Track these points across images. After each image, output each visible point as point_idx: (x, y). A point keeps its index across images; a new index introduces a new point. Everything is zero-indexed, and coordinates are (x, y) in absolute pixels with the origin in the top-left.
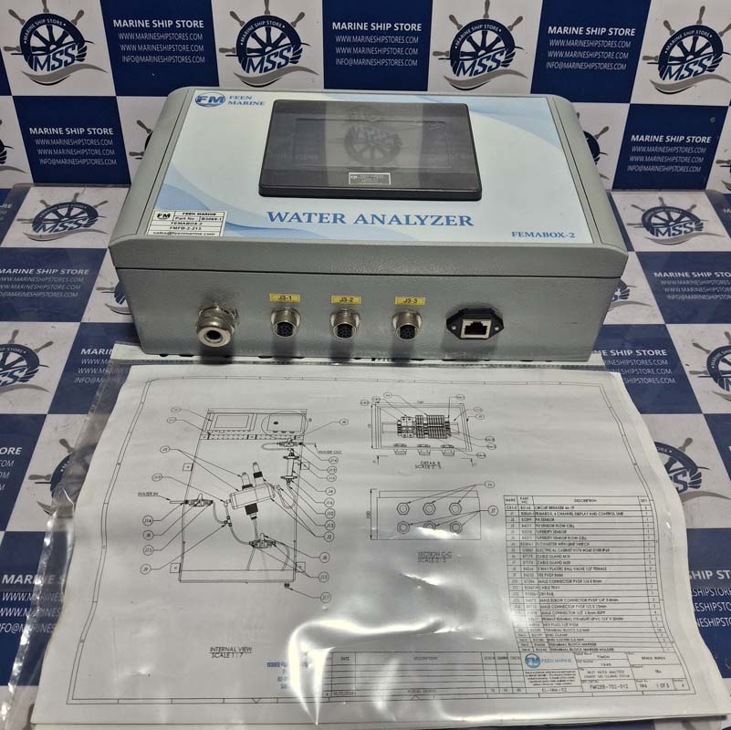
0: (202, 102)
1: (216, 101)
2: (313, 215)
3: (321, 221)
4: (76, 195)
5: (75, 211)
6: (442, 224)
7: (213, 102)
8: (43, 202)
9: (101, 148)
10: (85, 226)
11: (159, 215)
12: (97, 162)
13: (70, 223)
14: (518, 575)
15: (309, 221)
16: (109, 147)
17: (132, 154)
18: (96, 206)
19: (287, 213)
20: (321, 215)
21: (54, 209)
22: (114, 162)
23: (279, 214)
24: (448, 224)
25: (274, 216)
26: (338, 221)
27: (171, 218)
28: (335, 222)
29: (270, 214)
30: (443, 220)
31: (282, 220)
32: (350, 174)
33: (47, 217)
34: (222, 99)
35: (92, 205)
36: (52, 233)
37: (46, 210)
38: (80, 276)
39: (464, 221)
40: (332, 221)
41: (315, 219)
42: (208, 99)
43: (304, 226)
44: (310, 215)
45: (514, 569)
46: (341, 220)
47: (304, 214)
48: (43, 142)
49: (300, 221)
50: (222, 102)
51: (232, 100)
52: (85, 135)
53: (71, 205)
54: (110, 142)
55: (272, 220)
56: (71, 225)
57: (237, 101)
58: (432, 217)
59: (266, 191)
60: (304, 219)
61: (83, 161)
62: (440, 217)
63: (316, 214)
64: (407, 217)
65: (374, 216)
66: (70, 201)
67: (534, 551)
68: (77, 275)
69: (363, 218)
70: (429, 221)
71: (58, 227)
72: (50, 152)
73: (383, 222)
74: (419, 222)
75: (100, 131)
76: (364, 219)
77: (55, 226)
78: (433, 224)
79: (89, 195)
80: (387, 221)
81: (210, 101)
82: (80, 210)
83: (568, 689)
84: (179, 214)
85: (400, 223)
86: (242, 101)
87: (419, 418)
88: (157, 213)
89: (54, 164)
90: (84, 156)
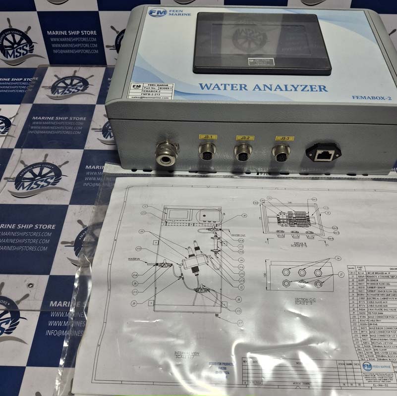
0: (153, 14)
1: (161, 13)
2: (227, 85)
3: (232, 89)
4: (75, 72)
5: (75, 82)
6: (308, 90)
7: (159, 14)
8: (56, 76)
9: (89, 43)
10: (82, 90)
11: (134, 86)
12: (87, 51)
13: (73, 89)
14: (356, 313)
15: (225, 89)
16: (94, 42)
17: (107, 46)
18: (87, 79)
19: (211, 84)
20: (232, 85)
21: (63, 80)
22: (97, 52)
23: (206, 85)
24: (312, 90)
25: (203, 86)
26: (243, 89)
27: (141, 88)
28: (241, 89)
29: (201, 85)
30: (309, 88)
31: (208, 89)
32: (249, 58)
33: (59, 85)
34: (165, 12)
35: (85, 78)
36: (63, 95)
37: (58, 81)
38: (81, 121)
39: (322, 88)
40: (239, 89)
41: (229, 88)
42: (156, 12)
43: (222, 92)
44: (225, 85)
45: (354, 309)
46: (244, 88)
47: (221, 85)
48: (55, 40)
49: (219, 89)
50: (165, 14)
51: (171, 13)
52: (80, 35)
53: (73, 78)
54: (95, 40)
55: (203, 88)
56: (73, 90)
57: (174, 13)
58: (301, 86)
59: (197, 70)
60: (222, 87)
61: (79, 51)
62: (306, 86)
63: (229, 85)
64: (286, 86)
65: (265, 85)
66: (72, 75)
67: (366, 299)
68: (79, 121)
69: (258, 86)
70: (299, 89)
71: (66, 91)
72: (59, 46)
73: (271, 90)
74: (293, 89)
75: (89, 33)
76: (259, 88)
77: (65, 91)
78: (303, 90)
79: (83, 72)
80: (273, 88)
81: (158, 13)
82: (78, 81)
83: (389, 385)
84: (146, 85)
85: (281, 90)
86: (177, 13)
87: (290, 214)
88: (132, 85)
89: (62, 53)
90: (79, 48)
